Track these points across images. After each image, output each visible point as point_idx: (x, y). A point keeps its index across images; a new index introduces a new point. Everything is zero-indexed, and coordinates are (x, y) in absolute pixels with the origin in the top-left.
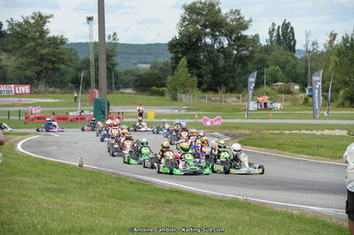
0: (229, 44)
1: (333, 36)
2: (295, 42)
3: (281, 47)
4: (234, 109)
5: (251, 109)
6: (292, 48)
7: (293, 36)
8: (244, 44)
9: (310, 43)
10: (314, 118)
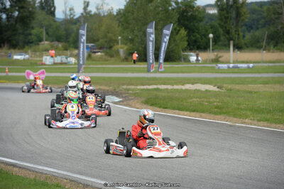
0: (11, 5)
1: (87, 5)
2: (55, 9)
3: (44, 12)
4: (31, 64)
5: (47, 63)
6: (53, 13)
7: (53, 3)
8: (25, 5)
9: (68, 9)
10: (149, 71)
